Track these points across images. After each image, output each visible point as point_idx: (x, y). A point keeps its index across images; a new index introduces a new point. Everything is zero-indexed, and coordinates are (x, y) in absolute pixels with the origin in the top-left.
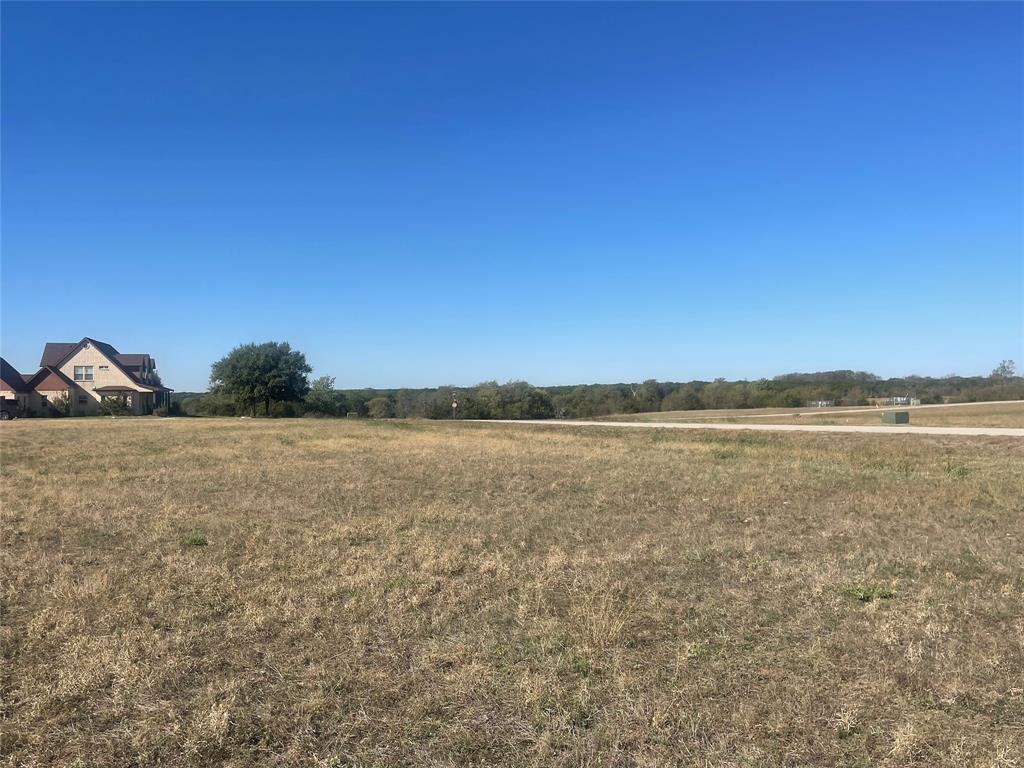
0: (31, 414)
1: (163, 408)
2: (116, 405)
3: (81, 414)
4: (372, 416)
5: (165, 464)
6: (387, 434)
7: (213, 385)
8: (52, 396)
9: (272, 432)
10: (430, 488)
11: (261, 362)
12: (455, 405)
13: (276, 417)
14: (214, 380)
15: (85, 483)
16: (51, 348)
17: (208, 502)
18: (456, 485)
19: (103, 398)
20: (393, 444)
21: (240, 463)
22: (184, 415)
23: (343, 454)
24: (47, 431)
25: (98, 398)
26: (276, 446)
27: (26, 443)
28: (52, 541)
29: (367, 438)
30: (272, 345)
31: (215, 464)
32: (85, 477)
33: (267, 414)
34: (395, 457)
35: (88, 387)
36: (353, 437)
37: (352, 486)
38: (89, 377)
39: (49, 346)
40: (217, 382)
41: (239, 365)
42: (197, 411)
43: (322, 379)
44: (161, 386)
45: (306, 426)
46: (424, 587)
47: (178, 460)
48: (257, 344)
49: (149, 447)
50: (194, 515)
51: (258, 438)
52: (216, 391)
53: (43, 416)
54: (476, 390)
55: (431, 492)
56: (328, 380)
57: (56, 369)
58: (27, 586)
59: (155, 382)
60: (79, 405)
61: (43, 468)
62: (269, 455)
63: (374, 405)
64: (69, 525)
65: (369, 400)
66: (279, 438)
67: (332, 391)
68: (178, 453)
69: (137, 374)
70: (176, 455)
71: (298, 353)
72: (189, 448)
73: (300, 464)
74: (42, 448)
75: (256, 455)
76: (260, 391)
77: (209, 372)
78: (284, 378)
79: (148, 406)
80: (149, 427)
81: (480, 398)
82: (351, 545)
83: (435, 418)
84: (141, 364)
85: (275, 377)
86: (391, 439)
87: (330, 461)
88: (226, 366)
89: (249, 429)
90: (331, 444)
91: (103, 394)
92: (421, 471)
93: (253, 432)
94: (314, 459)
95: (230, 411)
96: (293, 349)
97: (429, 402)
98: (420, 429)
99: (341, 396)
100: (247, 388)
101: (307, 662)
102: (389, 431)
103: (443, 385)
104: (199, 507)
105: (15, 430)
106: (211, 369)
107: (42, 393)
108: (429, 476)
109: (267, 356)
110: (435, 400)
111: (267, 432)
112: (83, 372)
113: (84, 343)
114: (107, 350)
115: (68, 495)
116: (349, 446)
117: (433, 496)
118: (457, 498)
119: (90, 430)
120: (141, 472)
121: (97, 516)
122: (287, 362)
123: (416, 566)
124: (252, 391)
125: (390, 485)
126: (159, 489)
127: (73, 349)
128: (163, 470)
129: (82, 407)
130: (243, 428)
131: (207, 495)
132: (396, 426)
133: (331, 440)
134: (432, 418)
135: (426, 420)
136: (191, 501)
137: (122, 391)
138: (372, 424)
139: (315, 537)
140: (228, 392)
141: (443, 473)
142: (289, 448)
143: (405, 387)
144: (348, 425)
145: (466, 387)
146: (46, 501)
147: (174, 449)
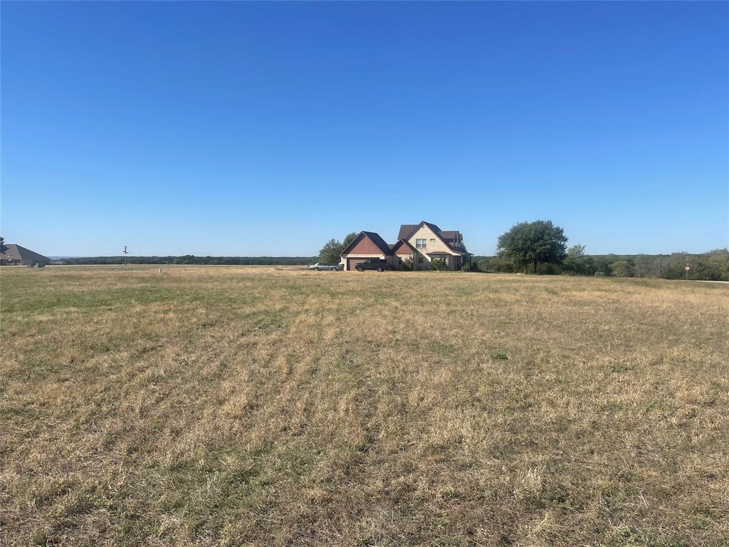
0: (393, 269)
1: (467, 266)
2: (440, 264)
3: (419, 269)
4: (615, 275)
5: (473, 303)
6: (631, 289)
7: (499, 251)
8: (404, 257)
9: (541, 285)
10: (674, 334)
11: (532, 236)
12: (688, 268)
13: (541, 274)
14: (500, 247)
15: (427, 312)
16: (403, 228)
17: (504, 331)
18: (698, 333)
19: (432, 259)
20: (636, 297)
21: (522, 306)
22: (480, 271)
23: (597, 304)
24: (402, 279)
25: (429, 259)
26: (545, 295)
27: (392, 286)
28: (414, 347)
29: (613, 292)
30: (540, 223)
31: (505, 305)
32: (426, 308)
33: (535, 272)
34: (641, 308)
35: (423, 252)
36: (602, 290)
37: (607, 327)
38: (424, 246)
39: (403, 227)
40: (502, 249)
41: (517, 237)
42: (487, 269)
43: (576, 247)
44: (466, 252)
45: (564, 281)
46: (680, 412)
47: (480, 301)
48: (530, 223)
49: (462, 291)
50: (496, 338)
51: (532, 288)
52: (501, 255)
53: (399, 270)
54: (708, 256)
55: (675, 337)
56: (580, 247)
57: (406, 241)
58: (405, 372)
59: (462, 249)
60: (418, 264)
61: (403, 301)
62: (542, 301)
63: (616, 267)
64: (422, 338)
65: (611, 263)
66: (547, 290)
67: (583, 256)
68: (480, 296)
69: (452, 244)
70: (479, 298)
71: (558, 229)
72: (486, 293)
73: (564, 308)
74: (401, 289)
75: (532, 301)
76: (530, 255)
77: (497, 242)
78: (548, 246)
79: (458, 265)
80: (459, 278)
81: (711, 262)
82: (613, 371)
83: (669, 279)
84: (454, 237)
85: (541, 245)
86: (634, 293)
87: (587, 307)
88: (508, 238)
89: (524, 282)
90: (585, 295)
91: (433, 256)
92: (665, 320)
93: (527, 284)
94: (575, 305)
95: (509, 269)
96: (555, 225)
97: (664, 265)
98: (658, 287)
99: (590, 259)
100: (522, 253)
101: (592, 452)
102: (631, 288)
103: (676, 252)
104: (499, 333)
105: (386, 278)
106: (497, 240)
107: (399, 256)
108: (672, 324)
109: (536, 231)
110: (669, 264)
111: (537, 285)
112: (421, 242)
113: (421, 225)
114: (434, 229)
115: (420, 319)
116: (600, 297)
117: (677, 341)
118: (700, 343)
119: (426, 279)
120: (459, 308)
121: (437, 334)
122: (549, 235)
123: (672, 395)
124: (525, 255)
125: (638, 329)
126: (472, 319)
127: (415, 229)
128: (472, 307)
129: (420, 265)
130: (520, 281)
131: (502, 325)
132: (636, 283)
133: (586, 292)
134: (666, 278)
135: (661, 280)
136: (493, 329)
137: (443, 255)
138: (616, 282)
139: (584, 363)
140: (509, 255)
141: (684, 323)
142: (554, 296)
143: (643, 253)
144: (597, 281)
145: (698, 254)
146: (408, 321)
147: (478, 293)
